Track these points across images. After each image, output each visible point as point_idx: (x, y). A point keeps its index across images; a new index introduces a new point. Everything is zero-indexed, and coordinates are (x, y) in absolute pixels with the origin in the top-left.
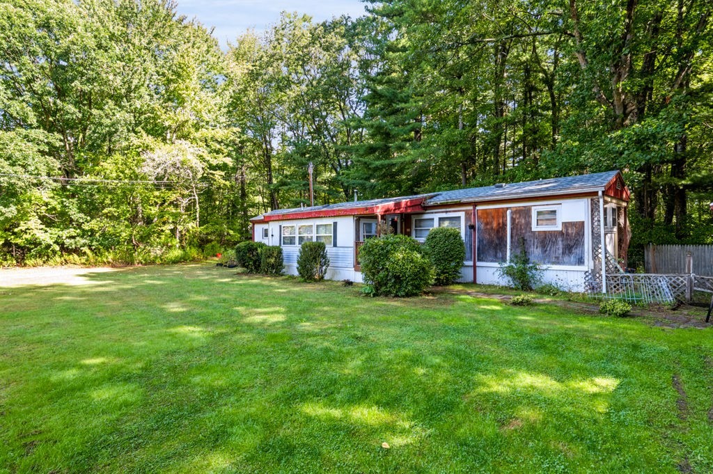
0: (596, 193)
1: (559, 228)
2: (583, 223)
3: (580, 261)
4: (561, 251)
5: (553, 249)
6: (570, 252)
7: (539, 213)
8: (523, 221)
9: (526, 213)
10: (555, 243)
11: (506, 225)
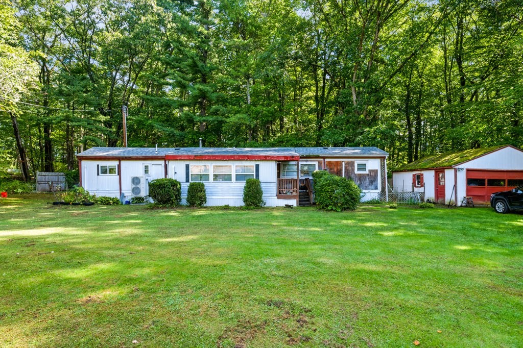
0: (384, 157)
1: (367, 172)
2: (377, 170)
3: (376, 188)
4: (368, 183)
5: (365, 182)
6: (372, 184)
7: (358, 164)
8: (350, 168)
9: (352, 164)
10: (365, 180)
11: (342, 170)
